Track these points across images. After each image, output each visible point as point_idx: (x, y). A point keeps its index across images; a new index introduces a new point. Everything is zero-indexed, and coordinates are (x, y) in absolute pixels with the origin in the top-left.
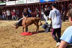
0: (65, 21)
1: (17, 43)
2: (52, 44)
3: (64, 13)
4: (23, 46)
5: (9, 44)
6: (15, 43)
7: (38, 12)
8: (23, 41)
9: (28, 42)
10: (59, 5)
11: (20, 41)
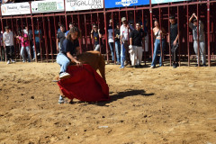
0: (177, 65)
1: (33, 129)
2: (139, 134)
3: (175, 42)
4: (52, 139)
5: (8, 134)
6: (26, 129)
7: (100, 36)
8: (51, 124)
9: (67, 127)
11: (44, 123)
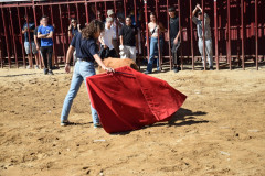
0: (179, 69)
1: (11, 146)
2: (142, 147)
3: (176, 40)
4: (40, 156)
8: (34, 139)
9: (55, 142)
10: (159, 9)
11: (24, 138)
